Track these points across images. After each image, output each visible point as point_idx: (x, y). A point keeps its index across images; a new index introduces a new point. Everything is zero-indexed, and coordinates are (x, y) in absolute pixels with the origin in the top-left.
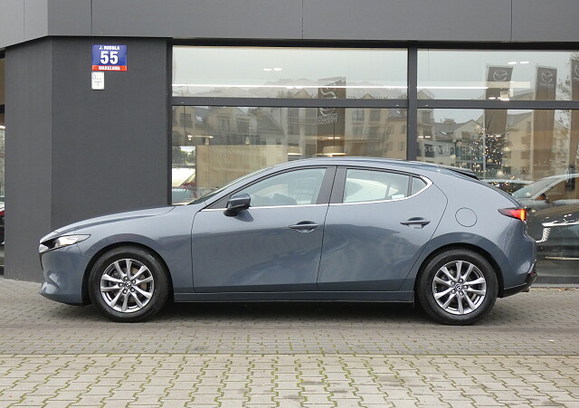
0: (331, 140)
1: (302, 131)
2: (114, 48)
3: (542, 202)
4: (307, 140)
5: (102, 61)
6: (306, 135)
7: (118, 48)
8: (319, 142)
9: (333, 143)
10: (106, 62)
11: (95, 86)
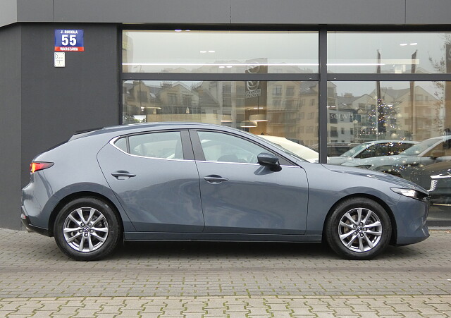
0: (255, 111)
1: (233, 104)
2: (73, 32)
3: (428, 159)
4: (237, 111)
5: (63, 43)
6: (237, 106)
7: (77, 32)
8: (246, 111)
9: (257, 112)
10: (67, 44)
11: (57, 64)
